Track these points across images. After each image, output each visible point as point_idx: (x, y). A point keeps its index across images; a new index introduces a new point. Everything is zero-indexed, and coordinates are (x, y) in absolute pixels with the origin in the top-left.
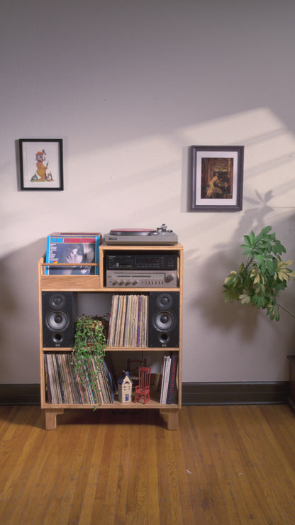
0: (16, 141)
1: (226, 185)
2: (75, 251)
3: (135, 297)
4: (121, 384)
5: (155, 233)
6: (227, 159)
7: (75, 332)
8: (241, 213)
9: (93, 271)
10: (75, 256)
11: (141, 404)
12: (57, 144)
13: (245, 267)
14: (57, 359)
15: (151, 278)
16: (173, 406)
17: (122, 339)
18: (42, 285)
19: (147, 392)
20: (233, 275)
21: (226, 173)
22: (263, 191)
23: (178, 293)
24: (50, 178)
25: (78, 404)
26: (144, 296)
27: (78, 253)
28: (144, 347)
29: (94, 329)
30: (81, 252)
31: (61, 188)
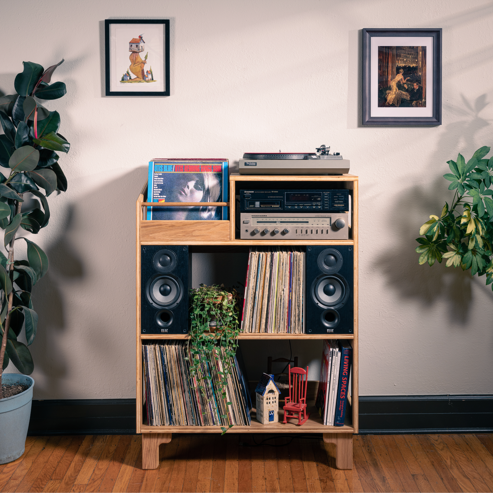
0: (100, 22)
1: (416, 86)
2: (192, 184)
3: (285, 255)
4: (262, 393)
5: (314, 157)
6: (417, 47)
7: (192, 310)
8: (440, 129)
9: (221, 213)
10: (192, 192)
11: (294, 426)
12: (162, 27)
13: (449, 210)
14: (162, 353)
15: (309, 225)
16: (345, 429)
17: (264, 321)
18: (142, 236)
19: (303, 406)
20: (433, 222)
21: (415, 69)
22: (472, 95)
23: (352, 247)
24: (150, 77)
25: (195, 427)
26: (299, 253)
27: (196, 187)
28: (298, 334)
29: (221, 304)
30: (200, 185)
31: (167, 93)
